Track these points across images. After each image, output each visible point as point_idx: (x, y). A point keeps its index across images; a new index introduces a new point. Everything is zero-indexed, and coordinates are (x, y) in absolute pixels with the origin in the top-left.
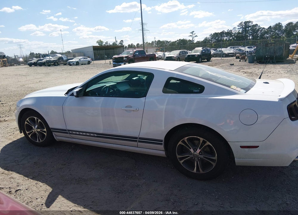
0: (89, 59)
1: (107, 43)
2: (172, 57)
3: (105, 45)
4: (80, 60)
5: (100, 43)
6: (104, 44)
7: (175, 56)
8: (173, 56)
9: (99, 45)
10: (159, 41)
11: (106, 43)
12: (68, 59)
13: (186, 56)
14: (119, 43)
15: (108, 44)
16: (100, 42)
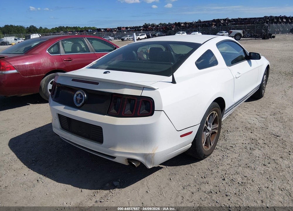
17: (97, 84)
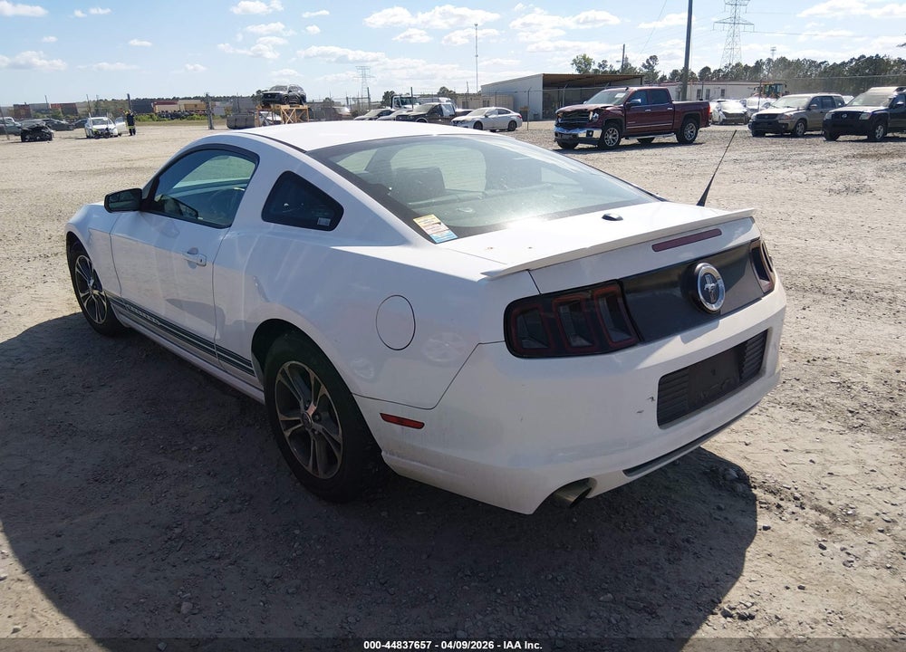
0: (514, 115)
1: (603, 65)
2: (776, 115)
3: (596, 70)
4: (486, 117)
5: (583, 66)
6: (594, 67)
7: (788, 114)
8: (783, 114)
9: (577, 73)
10: (783, 60)
11: (600, 66)
12: (456, 113)
13: (828, 116)
14: (644, 66)
15: (608, 69)
16: (584, 62)
17: (717, 233)
